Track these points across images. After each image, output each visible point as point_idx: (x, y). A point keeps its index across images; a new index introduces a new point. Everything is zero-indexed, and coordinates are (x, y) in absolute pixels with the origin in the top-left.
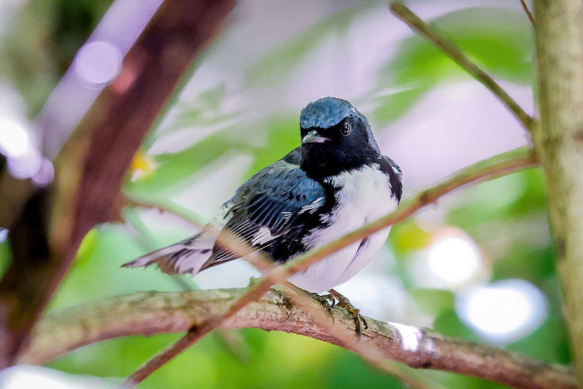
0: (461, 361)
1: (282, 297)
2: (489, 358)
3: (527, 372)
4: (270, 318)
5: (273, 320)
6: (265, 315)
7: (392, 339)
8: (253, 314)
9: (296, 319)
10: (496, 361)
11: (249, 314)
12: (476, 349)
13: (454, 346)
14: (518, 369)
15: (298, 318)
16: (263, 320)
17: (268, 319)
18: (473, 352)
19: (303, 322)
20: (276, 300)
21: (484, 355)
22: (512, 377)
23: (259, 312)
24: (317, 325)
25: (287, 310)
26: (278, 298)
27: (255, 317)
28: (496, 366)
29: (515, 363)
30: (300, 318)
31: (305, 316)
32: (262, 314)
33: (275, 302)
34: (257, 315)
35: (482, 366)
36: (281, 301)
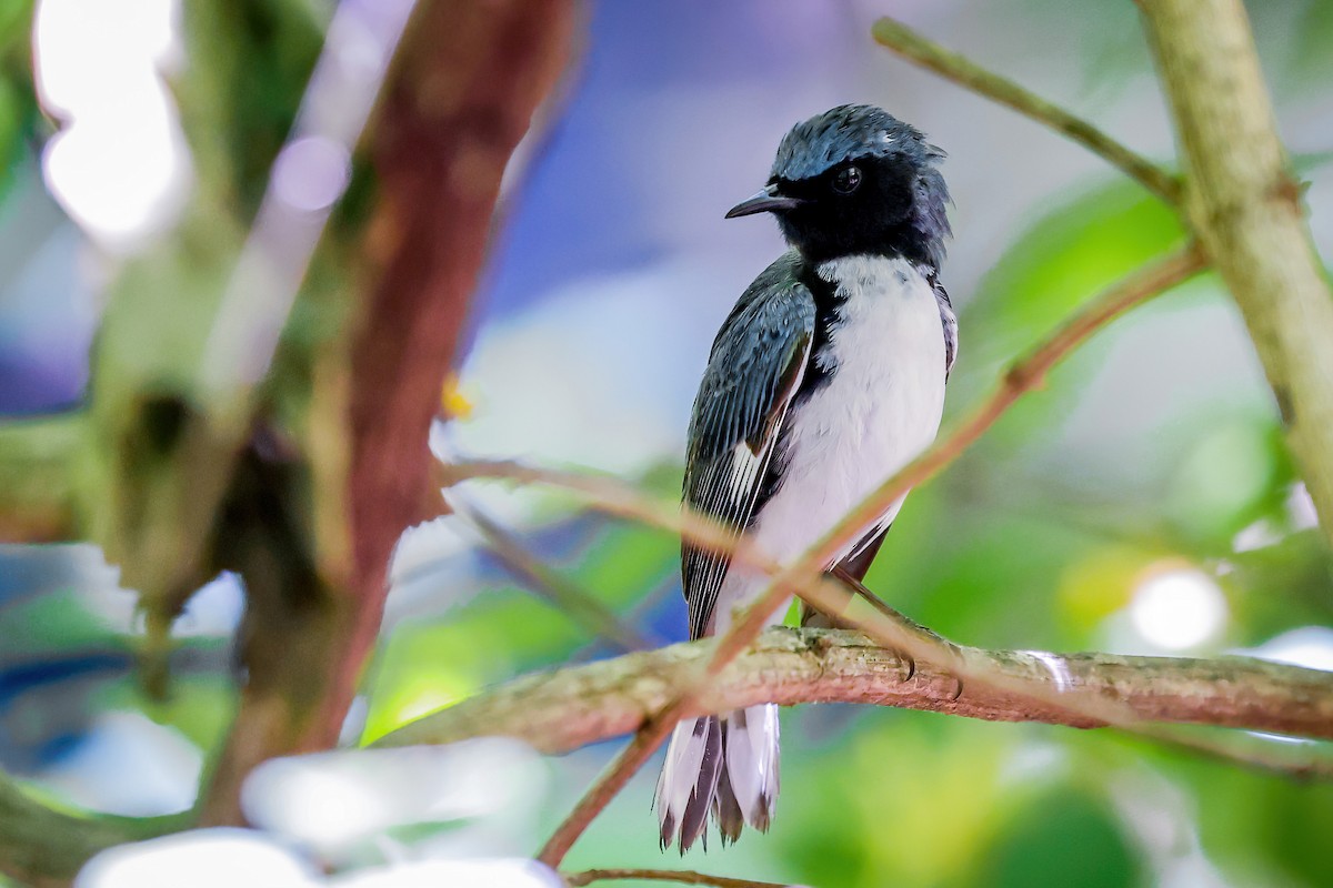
0: (1173, 698)
1: (802, 637)
2: (1224, 683)
3: (1303, 697)
4: (788, 680)
5: (795, 683)
6: (777, 676)
7: (1031, 680)
8: (754, 677)
9: (839, 673)
10: (1240, 685)
11: (746, 679)
12: (1195, 671)
13: (1151, 672)
14: (1284, 693)
15: (842, 671)
16: (776, 686)
17: (784, 683)
18: (1190, 678)
19: (852, 676)
20: (793, 644)
21: (1214, 679)
22: (1275, 710)
23: (765, 672)
24: (881, 677)
25: (818, 659)
26: (795, 640)
27: (758, 682)
28: (1240, 697)
29: (1275, 683)
30: (846, 670)
31: (854, 665)
32: (771, 674)
33: (792, 648)
34: (763, 679)
35: (1214, 700)
36: (802, 644)
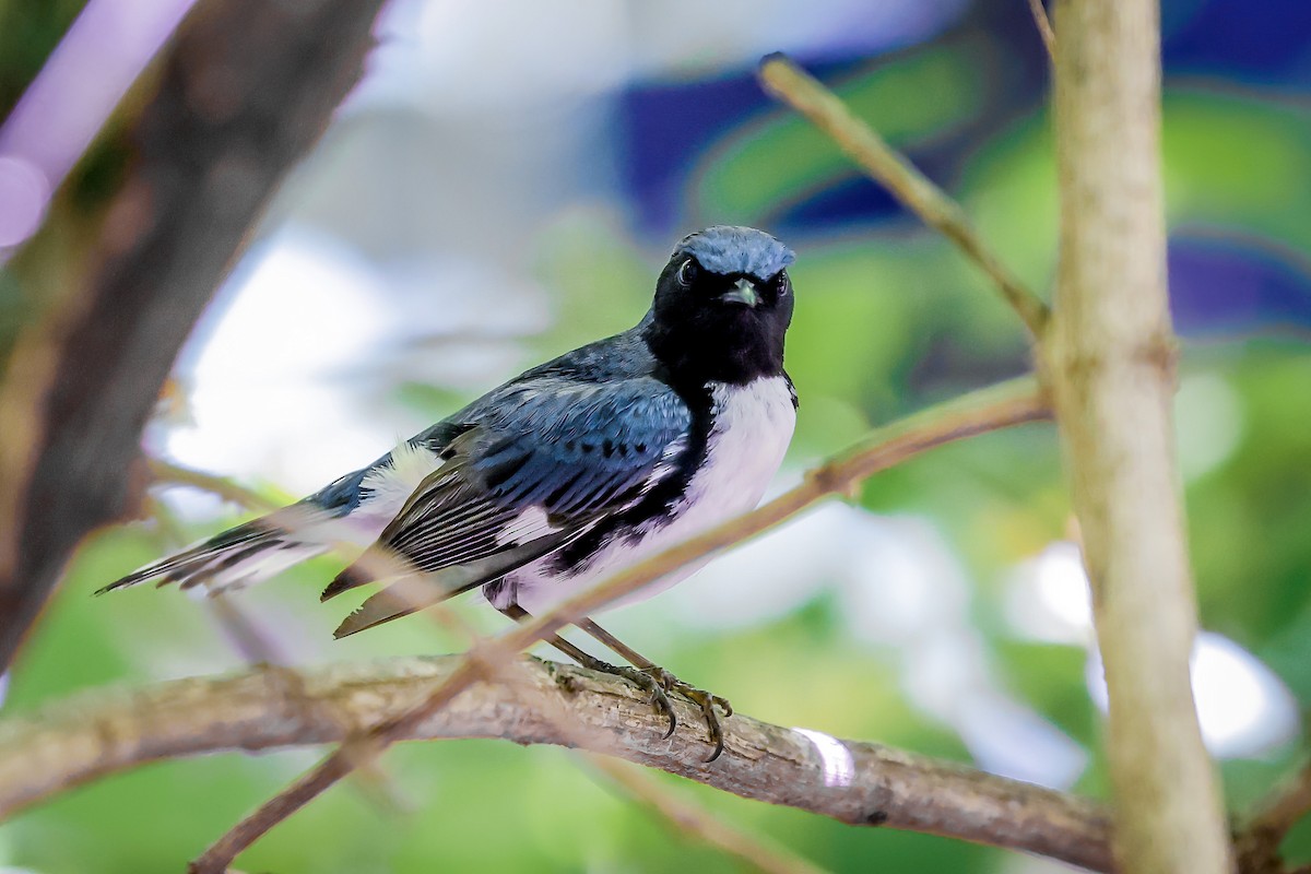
0: (955, 811)
1: (554, 674)
2: (1014, 805)
3: (1098, 835)
4: (526, 718)
5: (533, 722)
6: (514, 712)
7: (799, 765)
8: (488, 709)
9: (585, 720)
10: (1031, 810)
11: (478, 709)
12: (985, 786)
13: (937, 779)
14: (1079, 828)
15: (590, 719)
16: (510, 722)
17: (521, 720)
18: (978, 792)
19: (600, 725)
20: (542, 680)
21: (1004, 799)
22: (1064, 843)
23: (502, 706)
24: (632, 733)
25: (565, 702)
26: (545, 675)
27: (492, 715)
28: (1029, 822)
29: (1072, 815)
30: (594, 718)
31: (605, 715)
32: (509, 709)
33: (539, 685)
34: (498, 712)
35: (998, 822)
36: (552, 683)
